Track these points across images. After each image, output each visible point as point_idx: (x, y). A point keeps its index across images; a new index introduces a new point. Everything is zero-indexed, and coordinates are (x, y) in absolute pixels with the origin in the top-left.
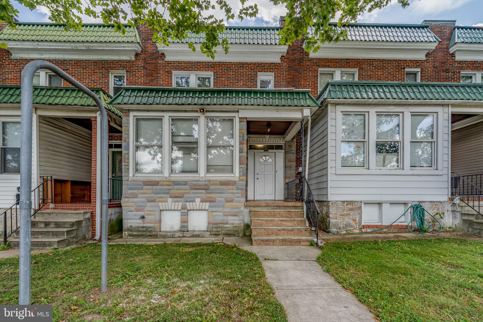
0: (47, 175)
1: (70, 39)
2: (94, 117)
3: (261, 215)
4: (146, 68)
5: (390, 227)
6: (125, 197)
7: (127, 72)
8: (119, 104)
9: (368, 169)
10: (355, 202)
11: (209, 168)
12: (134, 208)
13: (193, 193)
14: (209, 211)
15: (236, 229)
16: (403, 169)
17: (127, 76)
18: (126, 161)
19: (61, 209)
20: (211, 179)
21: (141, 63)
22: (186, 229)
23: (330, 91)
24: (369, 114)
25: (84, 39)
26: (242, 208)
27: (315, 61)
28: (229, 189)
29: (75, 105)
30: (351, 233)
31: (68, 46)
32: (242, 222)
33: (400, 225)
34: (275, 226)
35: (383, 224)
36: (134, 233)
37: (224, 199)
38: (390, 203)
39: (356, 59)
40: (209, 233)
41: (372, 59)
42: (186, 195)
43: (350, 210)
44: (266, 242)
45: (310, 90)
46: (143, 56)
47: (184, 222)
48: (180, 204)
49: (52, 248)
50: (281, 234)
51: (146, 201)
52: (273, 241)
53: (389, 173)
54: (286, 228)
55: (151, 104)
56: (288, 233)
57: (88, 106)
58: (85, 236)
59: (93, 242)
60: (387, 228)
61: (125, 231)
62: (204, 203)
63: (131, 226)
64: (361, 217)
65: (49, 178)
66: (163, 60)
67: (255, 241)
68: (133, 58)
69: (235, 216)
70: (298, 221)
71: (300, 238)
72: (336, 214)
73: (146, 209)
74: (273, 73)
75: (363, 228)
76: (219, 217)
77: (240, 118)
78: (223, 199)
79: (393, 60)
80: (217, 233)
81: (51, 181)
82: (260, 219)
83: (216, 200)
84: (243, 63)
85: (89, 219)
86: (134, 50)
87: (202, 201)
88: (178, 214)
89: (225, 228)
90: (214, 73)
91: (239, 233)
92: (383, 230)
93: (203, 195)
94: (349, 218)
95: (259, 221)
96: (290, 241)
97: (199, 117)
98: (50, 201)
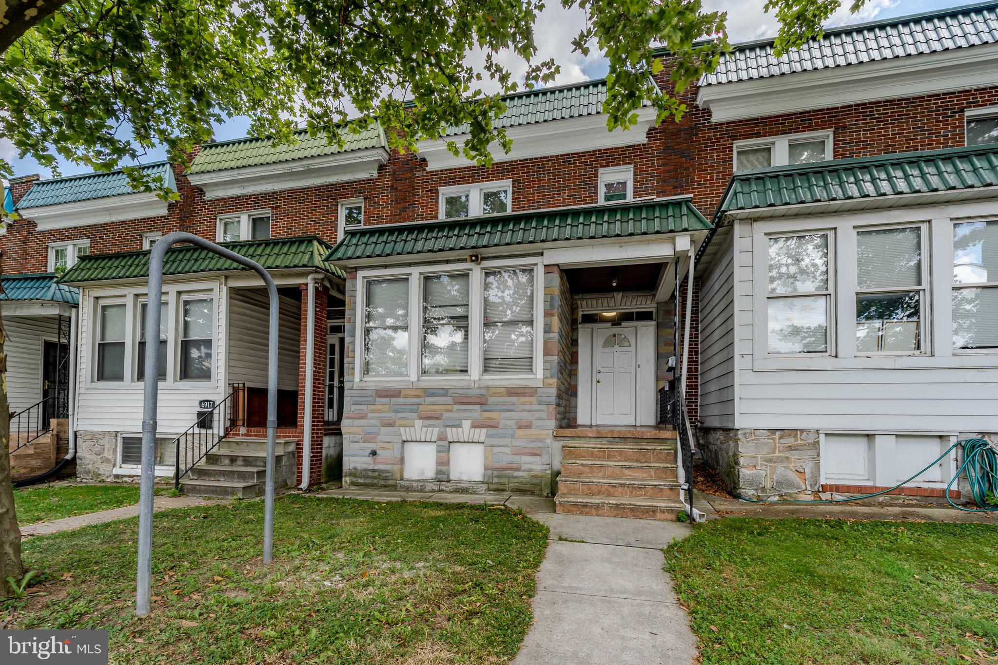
0: (238, 382)
1: (282, 157)
2: (304, 284)
3: (584, 454)
4: (396, 189)
5: (897, 492)
6: (347, 418)
7: (365, 199)
8: (339, 259)
9: (836, 357)
10: (802, 431)
11: (488, 364)
12: (360, 437)
13: (459, 411)
14: (486, 444)
15: (535, 481)
16: (933, 355)
17: (365, 207)
18: (351, 355)
19: (255, 436)
20: (491, 383)
21: (387, 181)
22: (444, 477)
23: (736, 194)
24: (836, 234)
25: (301, 154)
26: (549, 441)
27: (725, 128)
28: (523, 403)
29: (277, 267)
30: (792, 500)
31: (279, 169)
32: (548, 467)
33: (926, 490)
34: (609, 477)
35: (878, 485)
36: (360, 481)
37: (513, 422)
38: (897, 436)
39: (828, 109)
40: (485, 487)
41: (870, 103)
42: (446, 415)
43: (791, 448)
44: (583, 509)
45: (691, 195)
46: (390, 169)
47: (443, 464)
48: (436, 430)
49: (235, 497)
50: (617, 493)
51: (379, 424)
52: (597, 507)
53: (892, 366)
54: (628, 482)
55: (388, 255)
56: (631, 492)
57: (295, 266)
58: (285, 481)
59: (296, 492)
60: (888, 493)
61: (346, 476)
62: (478, 430)
63: (355, 468)
64: (817, 465)
65: (241, 386)
66: (424, 170)
67: (561, 504)
68: (375, 174)
69: (535, 454)
70: (658, 469)
71: (654, 504)
72: (754, 457)
73: (379, 438)
74: (632, 166)
75: (823, 492)
76: (505, 457)
77: (545, 266)
78: (511, 423)
79: (929, 96)
80: (500, 487)
81: (244, 390)
82: (578, 462)
83: (499, 423)
84: (568, 155)
85: (293, 453)
86: (377, 161)
87: (474, 426)
88: (431, 449)
89: (516, 477)
90: (513, 181)
91: (541, 490)
92: (876, 498)
93: (476, 415)
94: (787, 468)
95: (575, 467)
96: (632, 509)
97: (471, 270)
98: (241, 423)
